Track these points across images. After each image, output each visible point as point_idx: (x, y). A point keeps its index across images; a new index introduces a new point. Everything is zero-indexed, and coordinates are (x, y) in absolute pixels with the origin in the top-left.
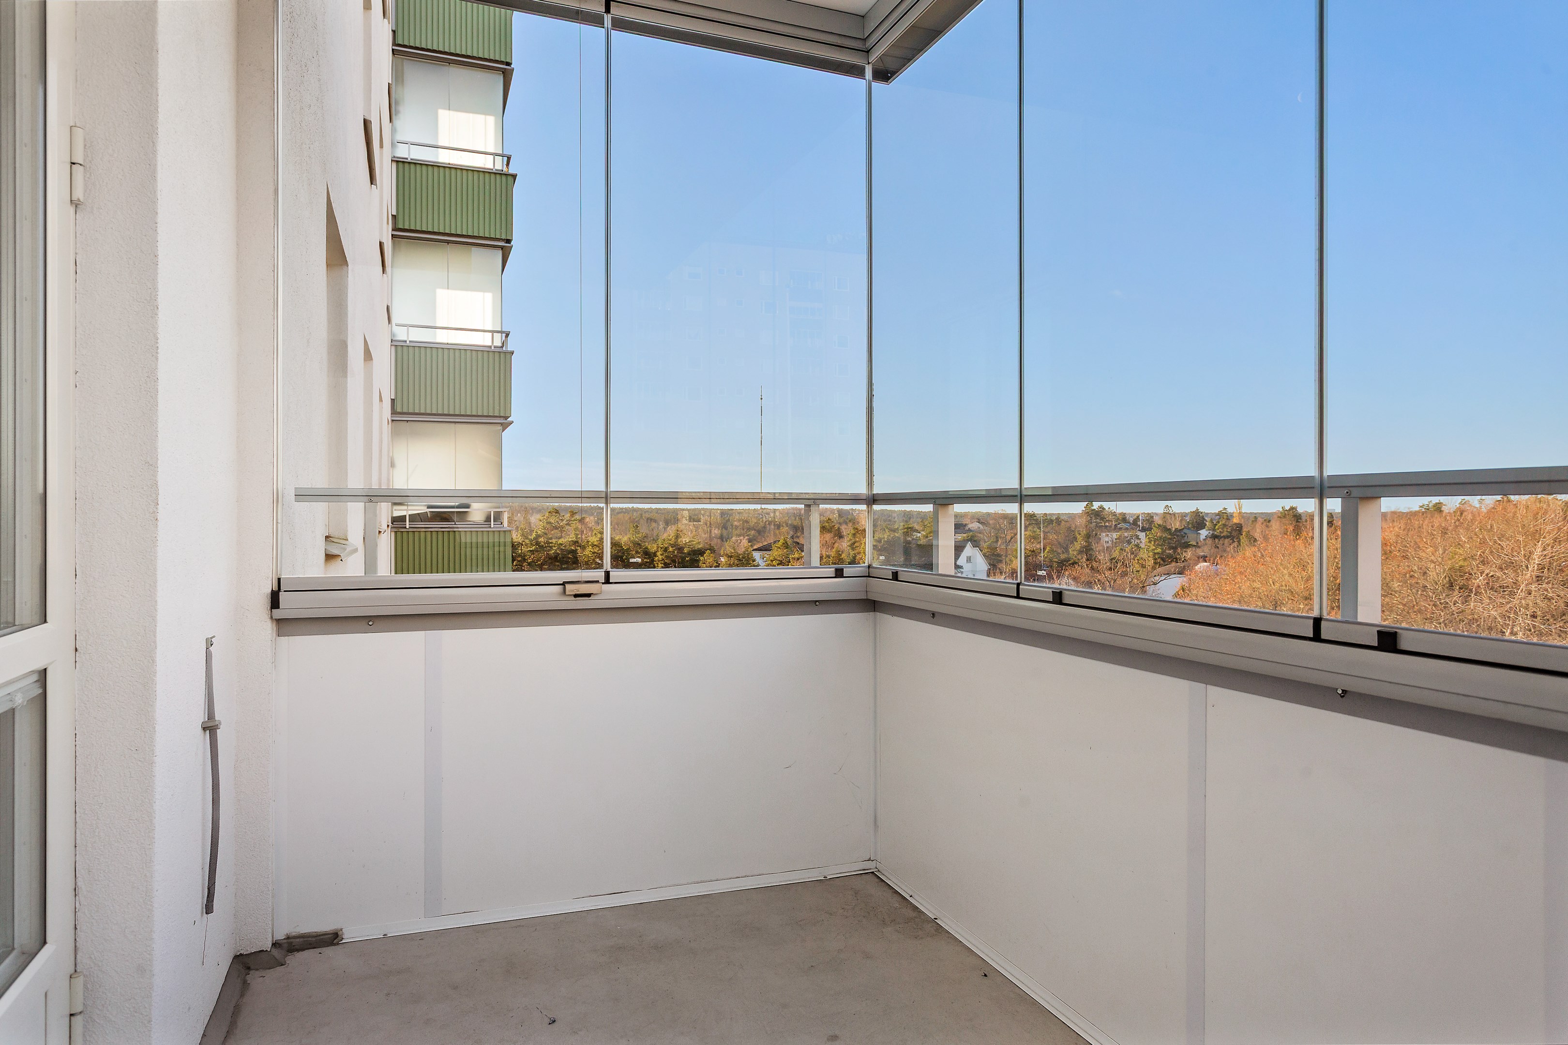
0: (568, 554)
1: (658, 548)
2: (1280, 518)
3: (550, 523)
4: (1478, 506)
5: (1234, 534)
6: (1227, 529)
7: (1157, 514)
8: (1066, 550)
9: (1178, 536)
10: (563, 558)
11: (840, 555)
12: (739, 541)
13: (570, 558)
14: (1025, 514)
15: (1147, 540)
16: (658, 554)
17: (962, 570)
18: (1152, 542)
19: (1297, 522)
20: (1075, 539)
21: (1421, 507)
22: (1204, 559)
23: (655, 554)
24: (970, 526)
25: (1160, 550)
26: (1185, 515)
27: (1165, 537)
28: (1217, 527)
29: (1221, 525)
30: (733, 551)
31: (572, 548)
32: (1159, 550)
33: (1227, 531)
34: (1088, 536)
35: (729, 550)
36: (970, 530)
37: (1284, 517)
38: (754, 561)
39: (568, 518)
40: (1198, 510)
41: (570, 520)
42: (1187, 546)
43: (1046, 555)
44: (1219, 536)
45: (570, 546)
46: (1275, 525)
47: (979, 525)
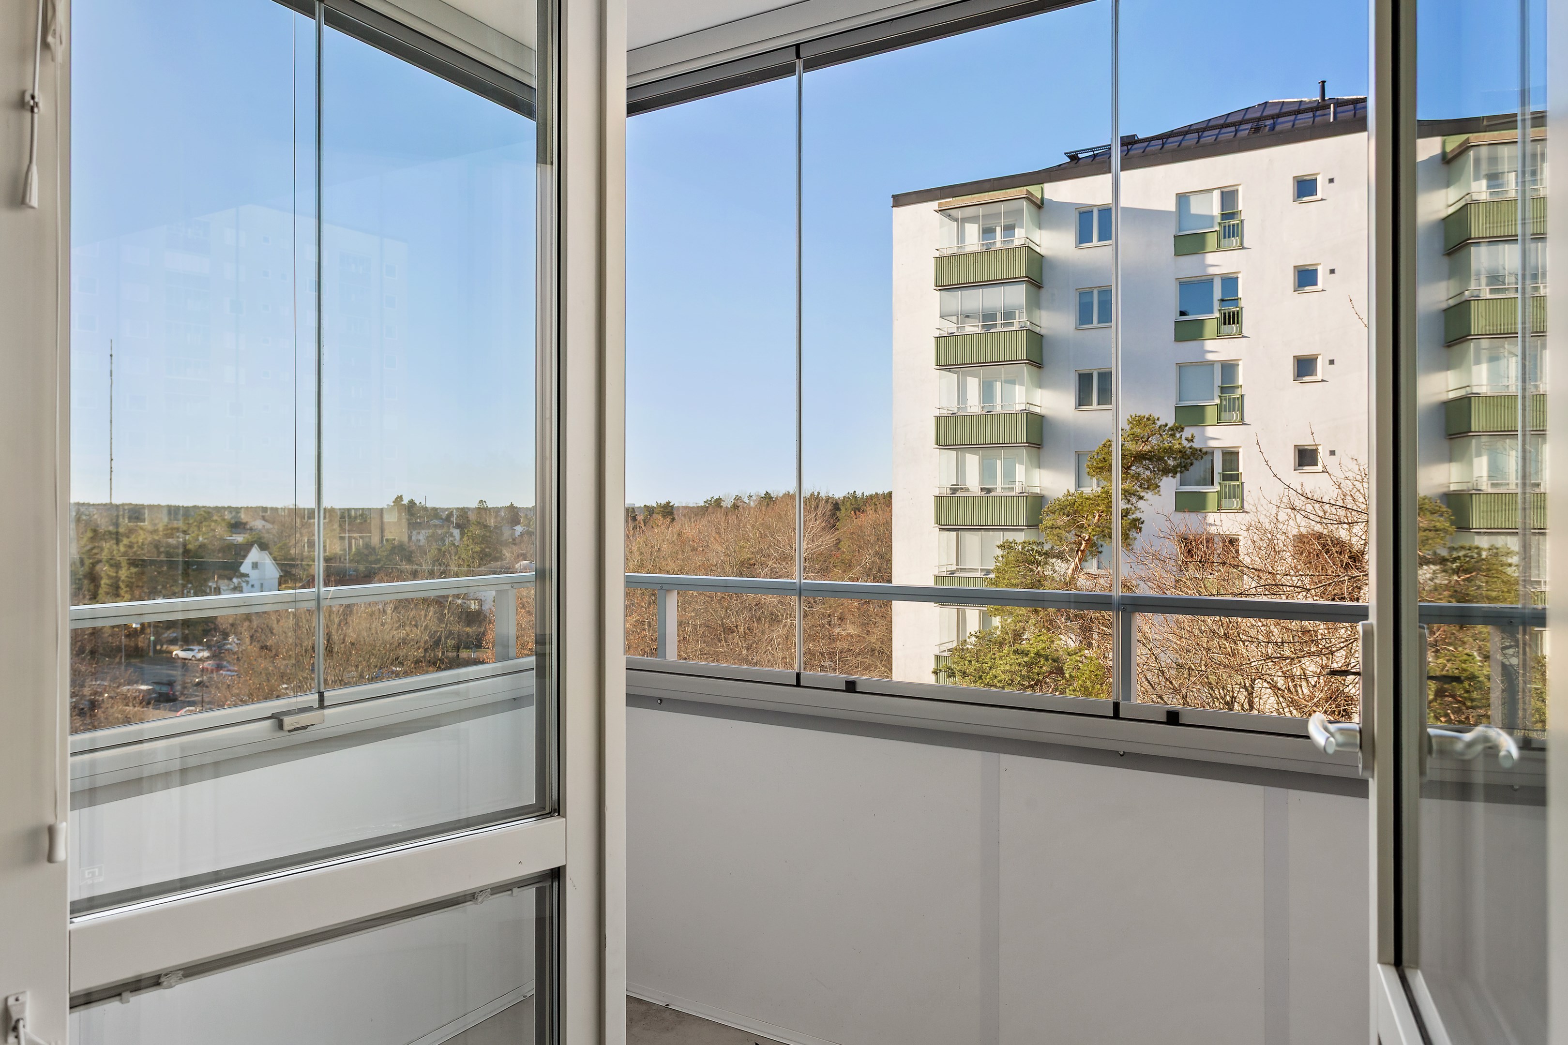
4: (747, 501)
7: (471, 509)
9: (494, 533)
14: (325, 509)
15: (466, 538)
17: (247, 579)
21: (705, 502)
24: (251, 525)
26: (500, 509)
27: (483, 535)
36: (253, 529)
40: (512, 505)
42: (504, 544)
47: (263, 523)
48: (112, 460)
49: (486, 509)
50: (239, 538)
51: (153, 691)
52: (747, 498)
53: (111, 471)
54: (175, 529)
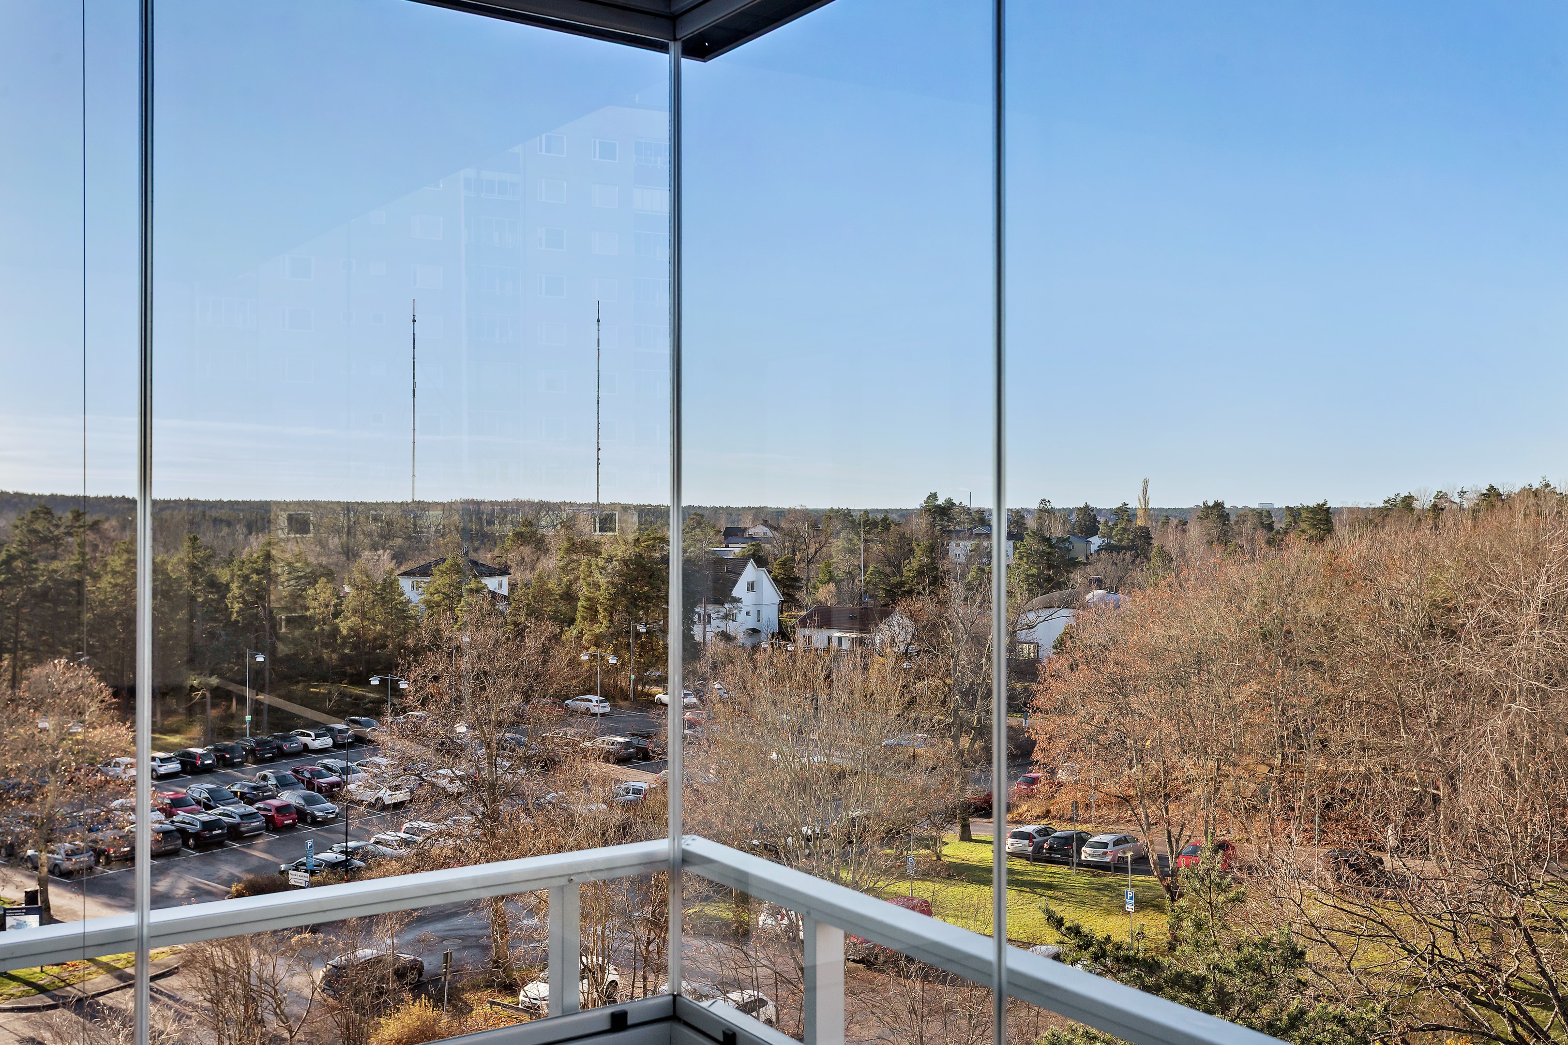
0: (68, 588)
1: (232, 576)
2: (1201, 518)
3: (36, 532)
4: (1458, 500)
5: (1138, 542)
6: (1129, 535)
7: (1028, 511)
8: (898, 568)
9: (1060, 549)
10: (59, 594)
11: (545, 583)
12: (376, 557)
13: (71, 595)
15: (1017, 556)
16: (234, 586)
17: (739, 604)
18: (1025, 559)
19: (1224, 524)
20: (912, 551)
21: (1386, 502)
22: (1100, 583)
23: (227, 587)
24: (751, 531)
25: (1036, 570)
26: (1070, 511)
27: (1043, 551)
28: (1114, 533)
29: (1119, 530)
30: (365, 579)
31: (76, 577)
32: (1034, 571)
33: (1128, 539)
34: (932, 549)
35: (358, 576)
36: (752, 538)
37: (1207, 517)
38: (402, 594)
39: (69, 524)
40: (1087, 506)
41: (72, 527)
42: (1073, 564)
43: (868, 579)
44: (1117, 546)
45: (71, 573)
46: (1195, 531)
47: (766, 529)
48: (599, 449)
49: (1050, 512)
50: (736, 550)
51: (627, 745)
52: (1456, 495)
53: (598, 464)
54: (658, 538)
